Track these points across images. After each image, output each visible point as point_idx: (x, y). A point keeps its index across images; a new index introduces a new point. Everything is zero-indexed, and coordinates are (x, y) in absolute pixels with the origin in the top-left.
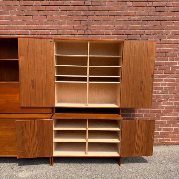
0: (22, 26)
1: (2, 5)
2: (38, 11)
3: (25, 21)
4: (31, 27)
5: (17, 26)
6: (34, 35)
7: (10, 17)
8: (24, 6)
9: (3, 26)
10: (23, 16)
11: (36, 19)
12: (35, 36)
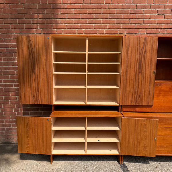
0: (153, 25)
1: (136, 4)
2: (171, 10)
3: (157, 20)
4: (161, 25)
5: (149, 24)
6: (163, 34)
7: (142, 16)
8: (158, 5)
9: (135, 24)
10: (155, 15)
11: (168, 18)
12: (165, 35)
